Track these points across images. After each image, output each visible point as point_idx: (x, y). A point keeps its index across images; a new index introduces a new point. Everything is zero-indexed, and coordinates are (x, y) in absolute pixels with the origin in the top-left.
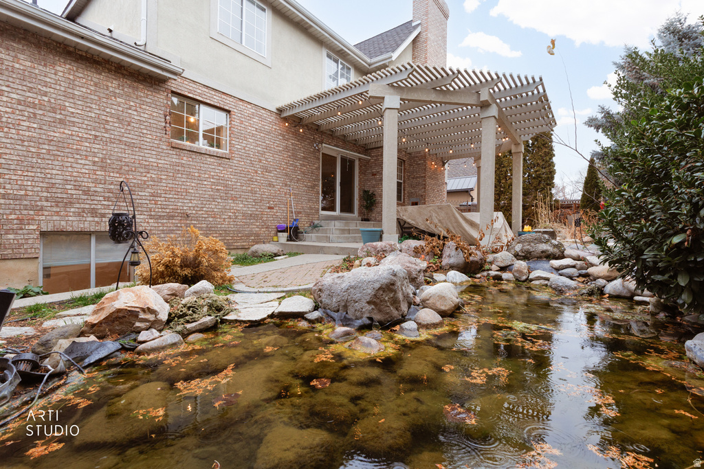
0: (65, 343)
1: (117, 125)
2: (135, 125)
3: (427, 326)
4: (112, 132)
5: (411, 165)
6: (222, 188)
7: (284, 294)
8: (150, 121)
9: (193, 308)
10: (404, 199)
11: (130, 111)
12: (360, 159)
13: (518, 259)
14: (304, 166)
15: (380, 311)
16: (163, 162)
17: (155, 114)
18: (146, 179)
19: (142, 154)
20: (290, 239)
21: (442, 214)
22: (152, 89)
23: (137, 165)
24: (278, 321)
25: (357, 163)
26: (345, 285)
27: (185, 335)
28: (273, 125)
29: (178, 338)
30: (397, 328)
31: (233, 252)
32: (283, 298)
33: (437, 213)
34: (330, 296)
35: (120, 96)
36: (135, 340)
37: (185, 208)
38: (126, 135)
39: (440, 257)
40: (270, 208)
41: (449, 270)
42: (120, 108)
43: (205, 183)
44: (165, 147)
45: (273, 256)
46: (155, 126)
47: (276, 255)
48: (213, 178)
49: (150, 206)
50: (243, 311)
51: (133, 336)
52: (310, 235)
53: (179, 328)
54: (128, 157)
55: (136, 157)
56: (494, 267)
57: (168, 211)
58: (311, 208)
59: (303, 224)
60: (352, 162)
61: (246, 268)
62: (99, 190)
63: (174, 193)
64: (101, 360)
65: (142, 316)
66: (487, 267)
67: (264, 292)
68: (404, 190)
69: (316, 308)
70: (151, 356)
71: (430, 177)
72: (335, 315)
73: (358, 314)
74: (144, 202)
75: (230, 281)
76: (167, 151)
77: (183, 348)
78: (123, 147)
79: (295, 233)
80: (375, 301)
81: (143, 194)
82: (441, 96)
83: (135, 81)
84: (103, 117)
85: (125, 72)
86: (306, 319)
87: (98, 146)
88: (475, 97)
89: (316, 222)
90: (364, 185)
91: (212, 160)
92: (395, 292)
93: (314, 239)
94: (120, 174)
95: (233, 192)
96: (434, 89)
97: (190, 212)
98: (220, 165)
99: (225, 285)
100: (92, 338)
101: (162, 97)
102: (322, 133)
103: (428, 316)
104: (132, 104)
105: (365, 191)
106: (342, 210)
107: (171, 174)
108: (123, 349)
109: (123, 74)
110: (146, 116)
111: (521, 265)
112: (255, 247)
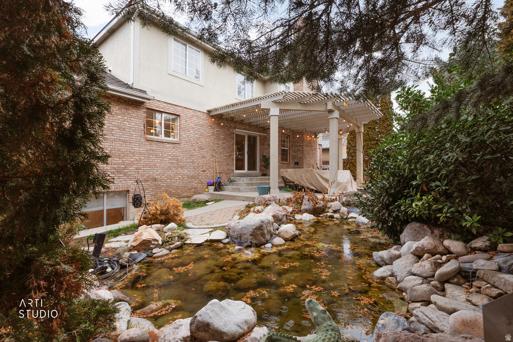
0: (127, 254)
1: (118, 131)
2: (127, 130)
3: (277, 246)
4: (115, 135)
5: (293, 138)
6: (175, 162)
7: (212, 229)
8: (135, 126)
9: (171, 238)
10: (289, 160)
11: (125, 122)
12: (260, 136)
13: (344, 206)
14: (224, 143)
15: (256, 239)
16: (142, 149)
17: (138, 122)
18: (133, 160)
19: (131, 146)
20: (216, 190)
21: (308, 175)
22: (136, 108)
23: (128, 153)
24: (209, 244)
25: (258, 138)
26: (240, 227)
27: (170, 250)
28: (205, 121)
29: (168, 252)
30: (263, 247)
31: (182, 199)
32: (212, 231)
33: (305, 174)
34: (234, 232)
35: (120, 114)
36: (151, 253)
37: (154, 175)
38: (122, 136)
39: (301, 204)
40: (203, 171)
41: (304, 213)
42: (120, 122)
43: (166, 159)
44: (143, 141)
45: (205, 203)
46: (138, 129)
47: (208, 201)
48: (170, 156)
49: (135, 175)
50: (193, 239)
51: (150, 251)
52: (228, 187)
53: (168, 247)
54: (123, 148)
55: (128, 148)
56: (330, 210)
57: (145, 177)
58: (229, 170)
59: (224, 180)
60: (255, 138)
61: (191, 211)
62: (108, 168)
63: (148, 166)
64: (141, 260)
65: (153, 242)
66: (327, 210)
67: (202, 228)
68: (289, 154)
69: (227, 237)
70: (159, 259)
71: (306, 146)
72: (236, 241)
73: (246, 240)
74: (132, 173)
75: (184, 221)
76: (144, 143)
77: (170, 256)
78: (121, 143)
79: (219, 186)
80: (253, 234)
81: (131, 168)
82: (304, 107)
83: (127, 105)
84: (111, 127)
85: (122, 101)
86: (222, 243)
87: (108, 144)
88: (325, 107)
89: (232, 178)
90: (263, 152)
91: (169, 145)
92: (263, 230)
93: (230, 190)
94: (119, 158)
95: (181, 164)
96: (300, 103)
97: (157, 177)
98: (174, 148)
99: (182, 224)
100: (136, 252)
101: (142, 112)
102: (236, 122)
103: (278, 241)
104: (126, 118)
105: (264, 156)
106: (249, 169)
107: (147, 156)
108: (148, 256)
109: (121, 102)
110: (133, 124)
111: (344, 209)
112: (195, 197)
